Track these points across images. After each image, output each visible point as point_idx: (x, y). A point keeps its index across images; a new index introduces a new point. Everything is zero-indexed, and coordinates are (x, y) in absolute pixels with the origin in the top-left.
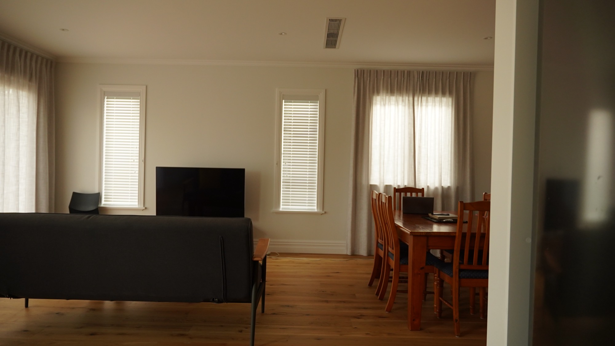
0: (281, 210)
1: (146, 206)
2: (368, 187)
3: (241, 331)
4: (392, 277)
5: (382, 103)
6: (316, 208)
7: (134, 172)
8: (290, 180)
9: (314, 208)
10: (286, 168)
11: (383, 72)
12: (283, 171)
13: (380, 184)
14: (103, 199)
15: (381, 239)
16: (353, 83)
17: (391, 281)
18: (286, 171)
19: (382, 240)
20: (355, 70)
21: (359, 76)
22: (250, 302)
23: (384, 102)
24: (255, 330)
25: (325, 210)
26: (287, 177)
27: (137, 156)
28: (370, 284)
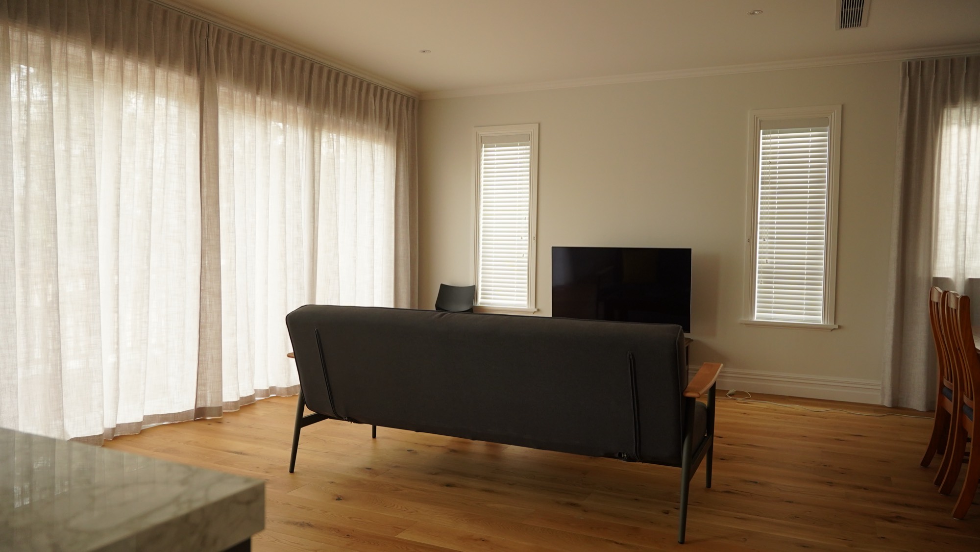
0: (755, 319)
1: (539, 307)
2: (929, 281)
3: (667, 513)
4: (968, 454)
5: (963, 121)
6: (820, 318)
7: (521, 255)
8: (772, 268)
9: (818, 318)
10: (765, 248)
11: (966, 60)
12: (760, 253)
13: (956, 278)
14: (480, 296)
15: (948, 380)
16: (900, 88)
17: (967, 461)
18: (764, 253)
19: (951, 382)
20: (904, 64)
21: (913, 73)
22: (679, 465)
23: (968, 119)
24: (688, 514)
25: (840, 323)
26: (767, 263)
27: (525, 232)
28: (926, 463)
